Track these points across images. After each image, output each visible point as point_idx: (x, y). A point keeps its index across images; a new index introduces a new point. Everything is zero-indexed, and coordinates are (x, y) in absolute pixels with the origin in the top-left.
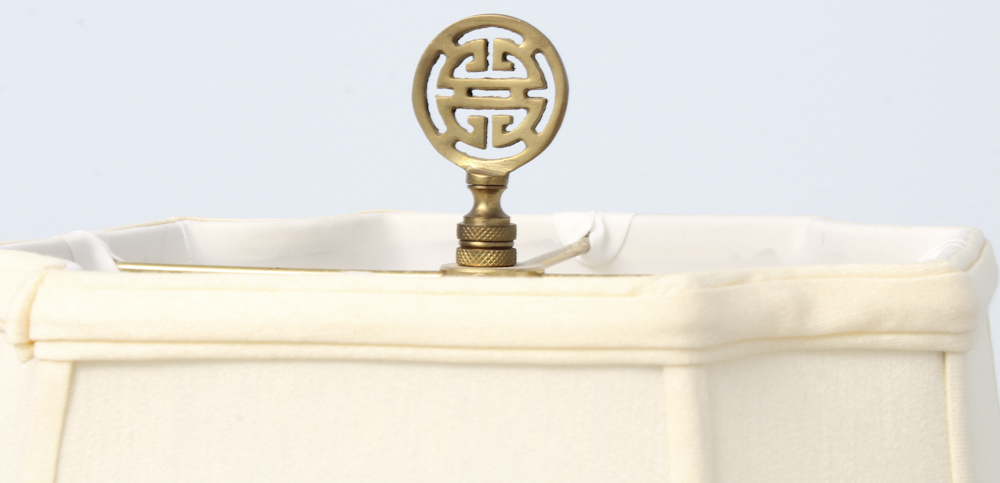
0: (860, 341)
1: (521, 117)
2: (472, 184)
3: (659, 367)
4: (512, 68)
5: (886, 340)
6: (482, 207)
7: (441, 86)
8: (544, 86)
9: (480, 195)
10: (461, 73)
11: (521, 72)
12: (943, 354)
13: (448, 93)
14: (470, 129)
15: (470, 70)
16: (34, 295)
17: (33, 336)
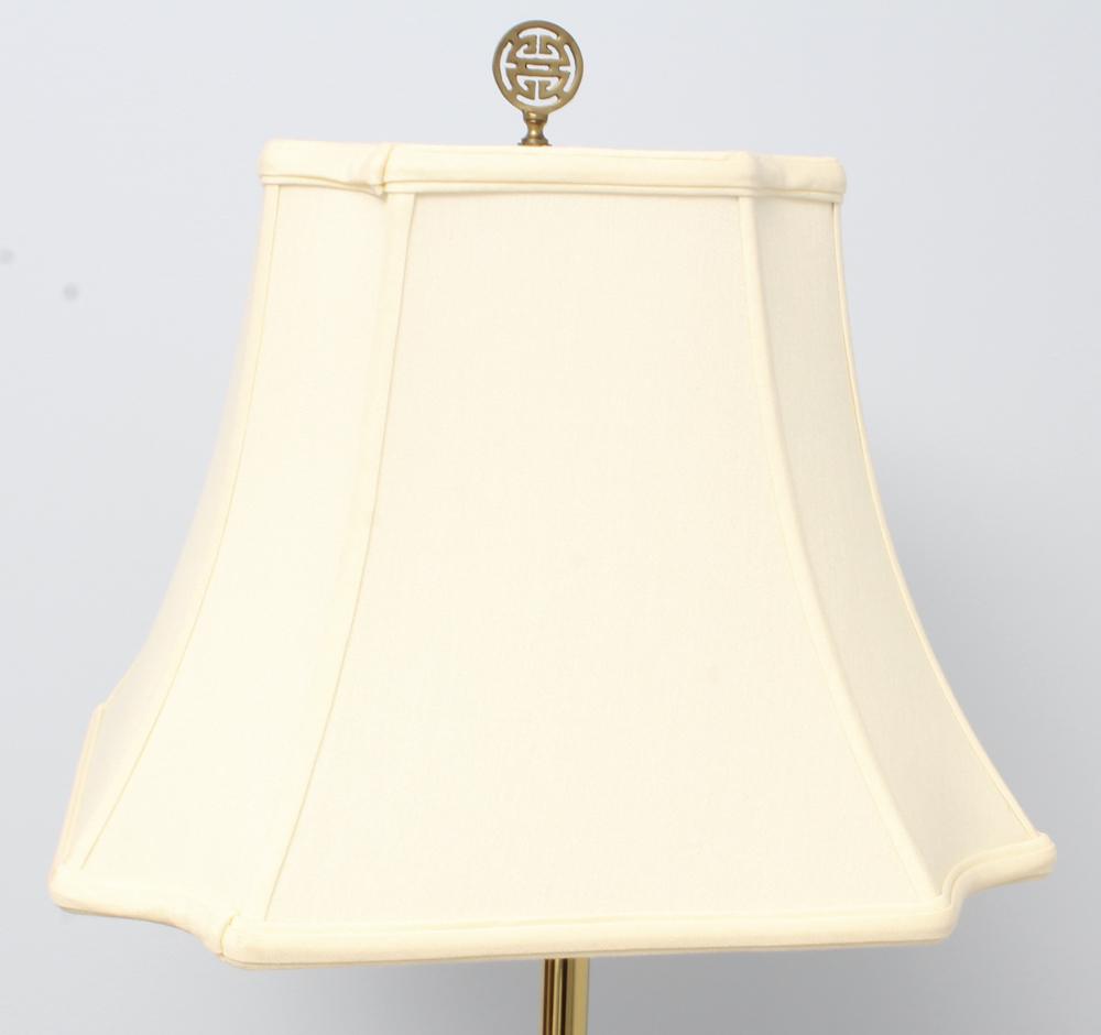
0: (804, 194)
1: (554, 82)
2: (527, 120)
3: (737, 197)
4: (550, 53)
5: (814, 195)
6: (534, 133)
7: (509, 61)
8: (568, 64)
9: (533, 127)
10: (520, 54)
11: (555, 56)
12: (833, 204)
13: (513, 66)
14: (526, 88)
15: (525, 52)
16: (388, 157)
17: (386, 180)
